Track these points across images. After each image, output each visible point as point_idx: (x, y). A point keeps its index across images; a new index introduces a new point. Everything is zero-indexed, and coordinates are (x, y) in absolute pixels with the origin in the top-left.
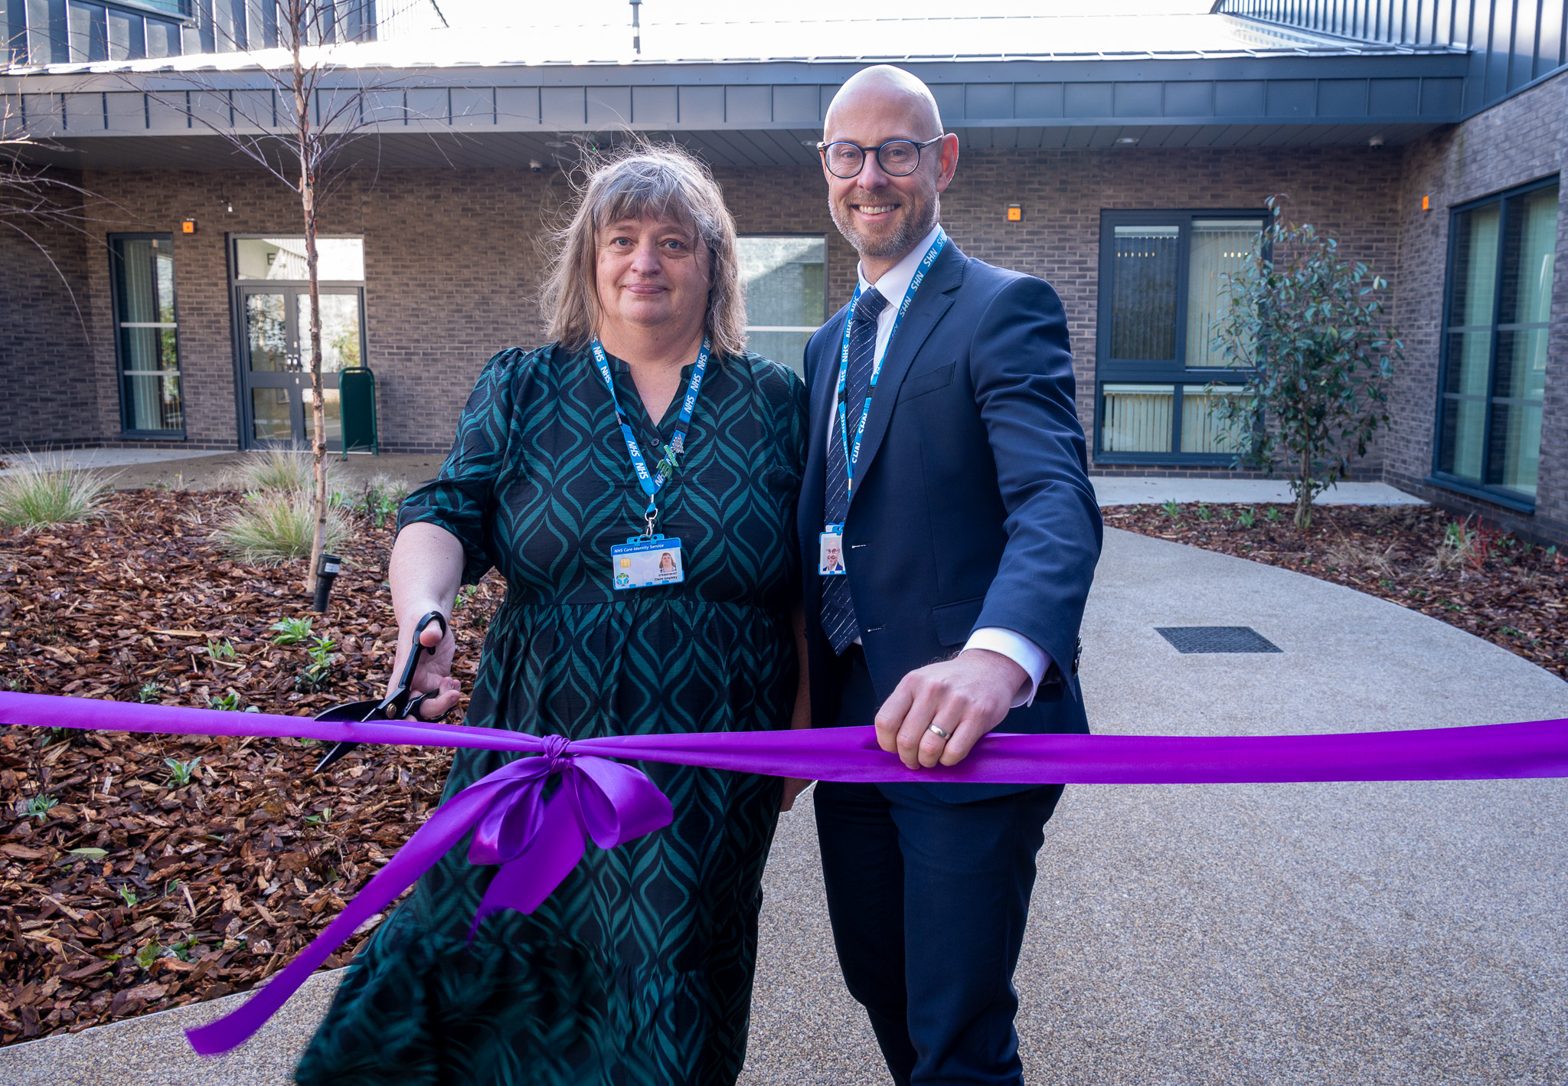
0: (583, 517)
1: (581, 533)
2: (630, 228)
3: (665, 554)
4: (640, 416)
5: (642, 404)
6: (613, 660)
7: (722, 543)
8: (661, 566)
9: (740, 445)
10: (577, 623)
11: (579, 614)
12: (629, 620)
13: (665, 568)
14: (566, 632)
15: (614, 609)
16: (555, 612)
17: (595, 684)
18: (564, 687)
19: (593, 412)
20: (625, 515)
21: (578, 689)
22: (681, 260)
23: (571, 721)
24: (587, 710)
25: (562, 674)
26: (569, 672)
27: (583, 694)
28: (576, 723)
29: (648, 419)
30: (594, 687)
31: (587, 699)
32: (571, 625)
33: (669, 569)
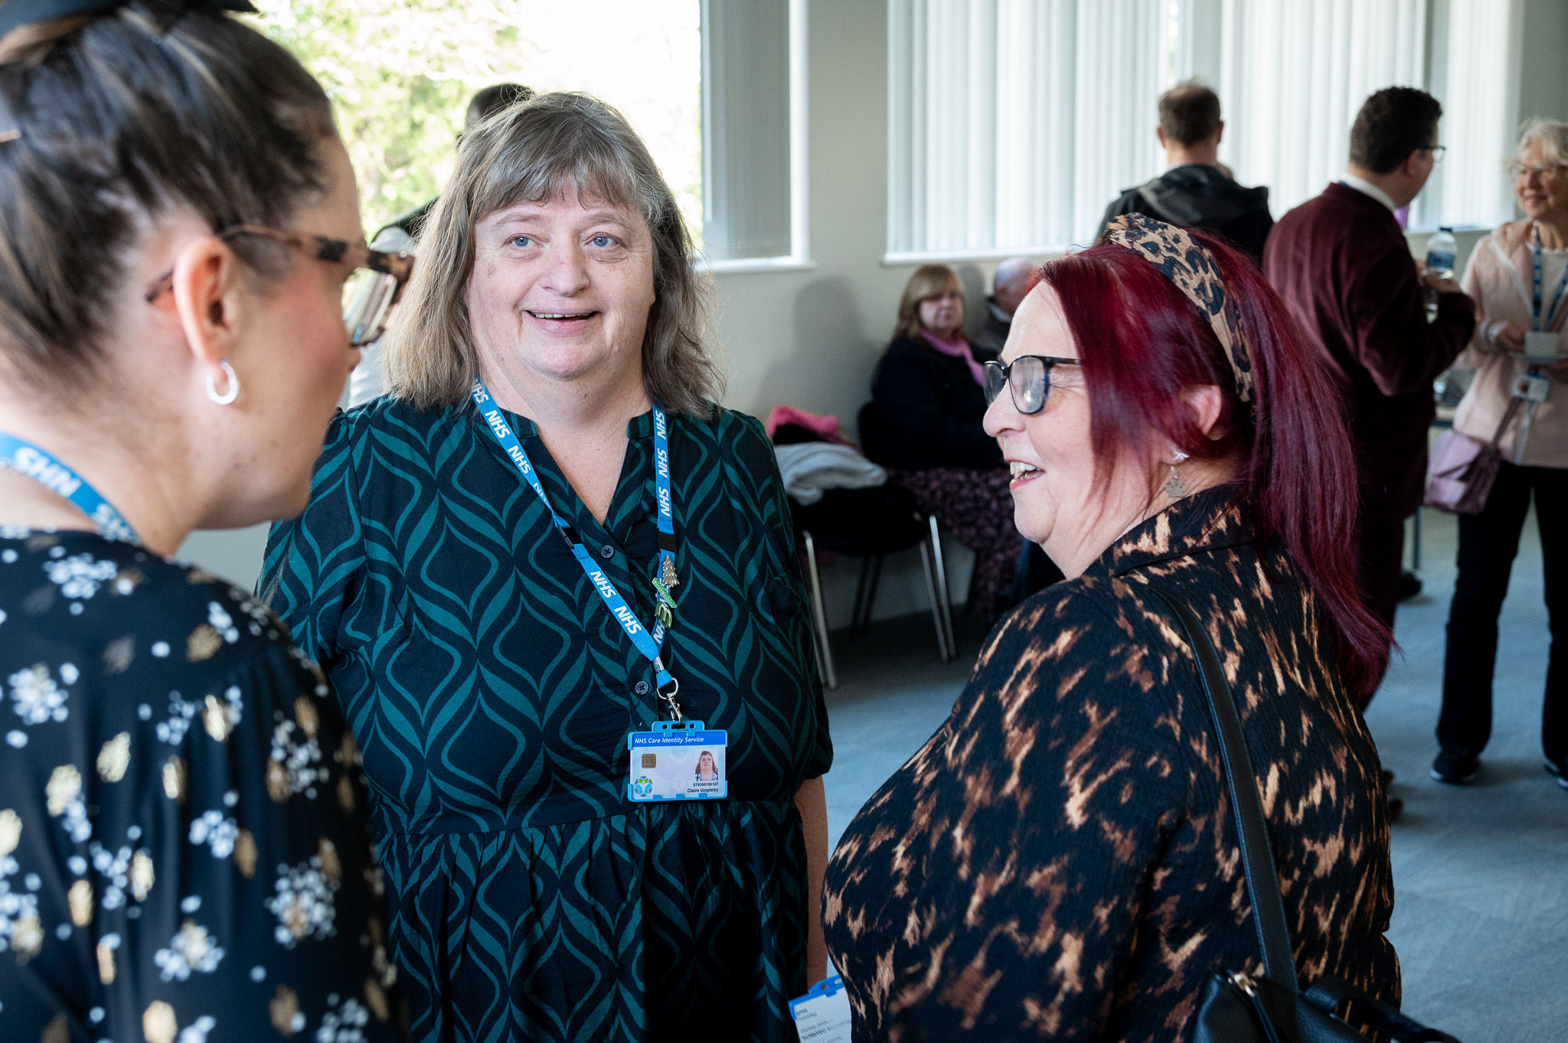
0: (539, 692)
1: (541, 718)
2: (535, 218)
3: (704, 753)
4: (573, 509)
5: (571, 489)
6: (631, 906)
7: (742, 713)
8: (698, 771)
9: (721, 551)
10: (559, 853)
11: (558, 840)
12: (640, 842)
13: (703, 775)
14: (545, 870)
15: (611, 828)
16: (514, 841)
17: (605, 945)
18: (555, 954)
19: (500, 509)
20: (599, 681)
21: (578, 954)
22: (619, 265)
23: (571, 1005)
24: (595, 985)
25: (549, 935)
26: (560, 931)
27: (588, 962)
28: (578, 1007)
29: (587, 514)
30: (604, 948)
31: (595, 968)
32: (549, 859)
33: (707, 776)
